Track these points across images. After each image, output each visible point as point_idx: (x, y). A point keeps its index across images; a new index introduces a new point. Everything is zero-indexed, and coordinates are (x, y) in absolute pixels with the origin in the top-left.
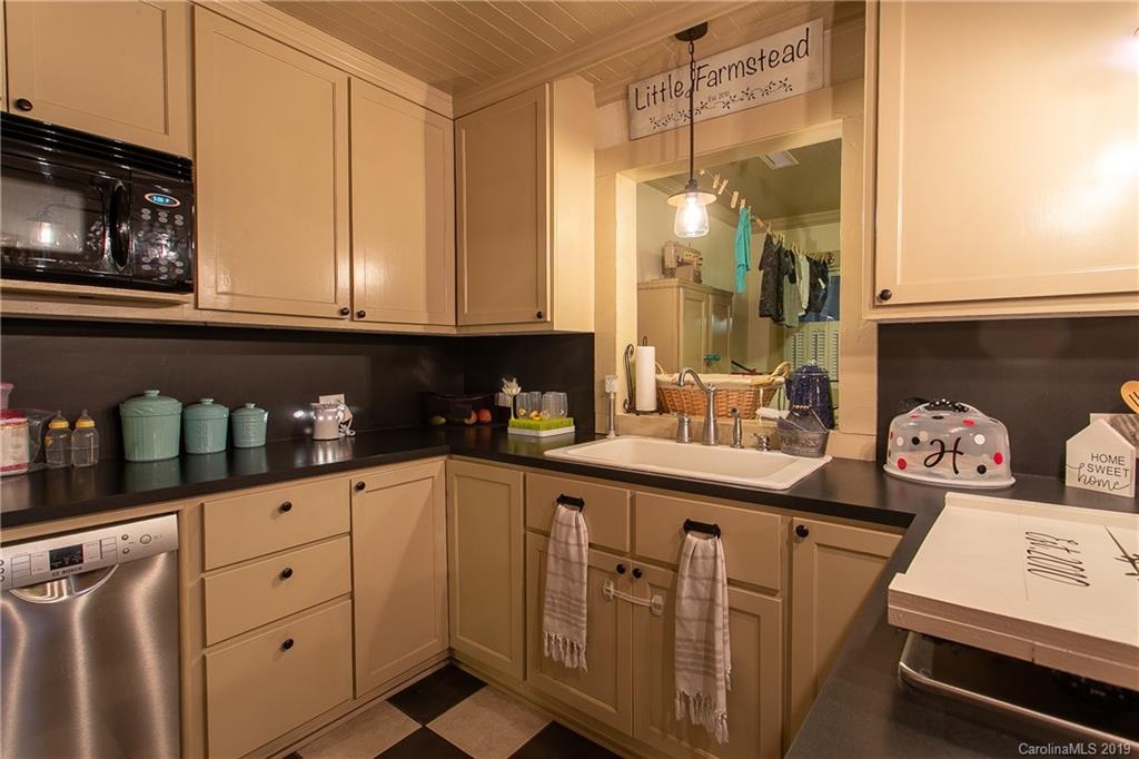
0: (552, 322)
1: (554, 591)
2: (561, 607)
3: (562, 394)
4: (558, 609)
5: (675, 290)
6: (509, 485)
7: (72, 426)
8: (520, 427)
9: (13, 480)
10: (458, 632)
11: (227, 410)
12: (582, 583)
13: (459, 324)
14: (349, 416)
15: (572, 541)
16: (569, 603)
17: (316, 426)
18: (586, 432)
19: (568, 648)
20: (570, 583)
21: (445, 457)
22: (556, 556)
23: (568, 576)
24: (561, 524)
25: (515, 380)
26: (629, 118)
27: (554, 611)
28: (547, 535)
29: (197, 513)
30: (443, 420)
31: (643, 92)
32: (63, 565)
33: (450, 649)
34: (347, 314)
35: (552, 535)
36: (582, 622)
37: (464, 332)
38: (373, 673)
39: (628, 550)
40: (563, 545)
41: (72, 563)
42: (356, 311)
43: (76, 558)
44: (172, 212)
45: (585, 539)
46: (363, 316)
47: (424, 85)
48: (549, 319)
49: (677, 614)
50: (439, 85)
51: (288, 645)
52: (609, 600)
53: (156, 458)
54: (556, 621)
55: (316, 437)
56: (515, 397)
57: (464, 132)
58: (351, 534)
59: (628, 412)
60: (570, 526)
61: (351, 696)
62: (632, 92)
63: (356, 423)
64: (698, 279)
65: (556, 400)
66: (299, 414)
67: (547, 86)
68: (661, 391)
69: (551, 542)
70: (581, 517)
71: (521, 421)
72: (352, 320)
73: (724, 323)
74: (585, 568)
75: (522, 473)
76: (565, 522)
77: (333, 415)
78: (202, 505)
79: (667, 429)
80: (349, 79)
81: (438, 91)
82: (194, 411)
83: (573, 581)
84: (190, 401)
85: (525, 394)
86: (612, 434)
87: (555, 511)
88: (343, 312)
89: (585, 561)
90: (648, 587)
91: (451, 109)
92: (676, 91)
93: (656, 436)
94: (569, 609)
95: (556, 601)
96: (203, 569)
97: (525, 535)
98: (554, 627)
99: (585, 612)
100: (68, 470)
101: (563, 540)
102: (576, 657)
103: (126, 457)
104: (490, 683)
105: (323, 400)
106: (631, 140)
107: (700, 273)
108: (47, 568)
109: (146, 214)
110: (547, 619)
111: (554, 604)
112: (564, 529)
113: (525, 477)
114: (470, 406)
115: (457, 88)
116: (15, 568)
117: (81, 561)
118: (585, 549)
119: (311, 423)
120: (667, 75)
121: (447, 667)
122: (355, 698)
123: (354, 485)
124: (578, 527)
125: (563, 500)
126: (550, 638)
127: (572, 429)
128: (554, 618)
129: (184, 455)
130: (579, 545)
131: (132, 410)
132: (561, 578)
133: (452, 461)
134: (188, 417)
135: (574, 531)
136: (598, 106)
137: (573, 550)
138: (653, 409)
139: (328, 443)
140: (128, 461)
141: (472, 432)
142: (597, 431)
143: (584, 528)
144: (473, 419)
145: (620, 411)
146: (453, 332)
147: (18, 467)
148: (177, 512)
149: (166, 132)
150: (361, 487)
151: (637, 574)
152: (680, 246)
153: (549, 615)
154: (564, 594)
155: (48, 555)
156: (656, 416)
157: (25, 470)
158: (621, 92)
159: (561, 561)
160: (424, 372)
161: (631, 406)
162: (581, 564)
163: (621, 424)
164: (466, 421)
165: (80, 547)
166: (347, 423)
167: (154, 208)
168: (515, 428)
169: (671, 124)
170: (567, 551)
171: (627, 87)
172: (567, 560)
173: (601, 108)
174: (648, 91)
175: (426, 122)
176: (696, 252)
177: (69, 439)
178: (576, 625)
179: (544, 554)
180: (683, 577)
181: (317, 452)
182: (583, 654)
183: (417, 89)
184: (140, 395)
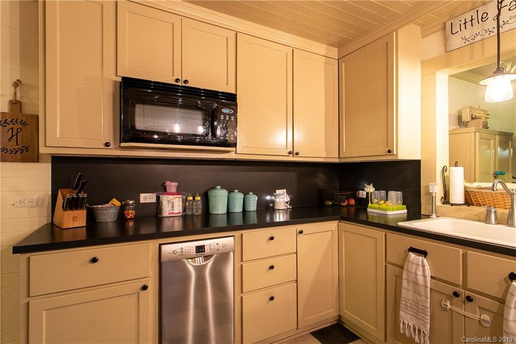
0: (397, 155)
1: (406, 299)
2: (411, 308)
3: (399, 192)
4: (409, 309)
5: (473, 134)
6: (376, 239)
7: (194, 199)
8: (374, 208)
9: (178, 218)
10: (344, 308)
11: (243, 195)
12: (426, 298)
13: (341, 157)
14: (289, 199)
15: (420, 273)
16: (417, 307)
17: (276, 203)
18: (415, 213)
19: (417, 332)
20: (418, 296)
21: (337, 221)
22: (407, 280)
23: (416, 291)
24: (412, 263)
25: (372, 184)
26: (446, 40)
27: (407, 309)
28: (402, 268)
29: (240, 237)
30: (331, 203)
31: (457, 23)
32: (199, 252)
33: (339, 316)
34: (291, 154)
35: (405, 268)
36: (426, 319)
37: (343, 161)
38: (305, 319)
39: (461, 284)
40: (413, 275)
41: (202, 252)
42: (295, 152)
43: (203, 250)
44: (230, 115)
45: (428, 273)
46: (298, 154)
47: (325, 46)
48: (395, 153)
49: (505, 328)
50: (331, 45)
51: (272, 299)
52: (447, 311)
53: (220, 213)
54: (409, 315)
55: (275, 208)
56: (371, 193)
57: (344, 64)
58: (296, 253)
59: (444, 204)
60: (418, 265)
61: (296, 327)
62: (448, 25)
63: (291, 203)
64: (486, 126)
65: (395, 195)
66: (268, 198)
67: (394, 32)
68: (467, 193)
69: (405, 272)
70: (425, 260)
71: (374, 205)
72: (293, 156)
73: (507, 152)
74: (429, 290)
75: (384, 233)
76: (415, 262)
77: (282, 199)
78: (242, 234)
79: (475, 215)
80: (293, 50)
81: (331, 47)
82: (232, 195)
83: (420, 295)
84: (230, 191)
85: (377, 192)
86: (434, 216)
87: (407, 256)
88: (290, 153)
89: (429, 285)
90: (478, 308)
91: (337, 55)
92: (482, 18)
93: (466, 218)
94: (417, 310)
95: (408, 305)
96: (242, 261)
97: (386, 266)
98: (407, 318)
99: (429, 314)
100: (193, 215)
101: (414, 272)
102: (422, 338)
103: (210, 212)
104: (362, 338)
105: (278, 192)
106: (446, 52)
107: (487, 123)
108: (195, 253)
109: (222, 117)
110: (402, 313)
111: (407, 306)
112: (414, 267)
113: (386, 235)
114: (345, 197)
115: (340, 45)
116: (186, 251)
117: (204, 251)
118: (429, 279)
119: (273, 202)
120: (475, 11)
121: (337, 323)
122: (297, 329)
123: (298, 231)
124: (423, 266)
125: (412, 250)
126: (404, 323)
127: (406, 211)
128: (406, 313)
129: (229, 213)
130: (424, 276)
131: (212, 193)
132: (411, 292)
133: (341, 223)
134: (229, 197)
135: (421, 268)
136: (423, 37)
137: (420, 279)
138: (463, 203)
139: (281, 211)
140: (211, 214)
141: (345, 210)
142: (422, 213)
143: (427, 267)
144: (346, 204)
145: (438, 203)
146: (337, 161)
147: (179, 213)
148: (233, 236)
149: (227, 84)
150: (301, 232)
151: (469, 299)
152: (474, 108)
153: (403, 311)
154: (414, 302)
155: (195, 248)
156: (465, 207)
157: (180, 215)
158: (441, 26)
159: (412, 283)
160: (321, 180)
161: (446, 199)
162: (426, 287)
163: (440, 210)
164: (342, 204)
165: (204, 246)
166: (287, 203)
167: (225, 114)
168: (373, 209)
169: (478, 38)
170: (416, 278)
171: (445, 23)
172: (416, 283)
173: (425, 39)
174: (460, 23)
175: (325, 63)
176: (484, 110)
177: (193, 203)
178: (423, 320)
179: (399, 278)
180: (510, 308)
181: (276, 215)
182: (427, 337)
183: (321, 48)
184: (214, 188)
